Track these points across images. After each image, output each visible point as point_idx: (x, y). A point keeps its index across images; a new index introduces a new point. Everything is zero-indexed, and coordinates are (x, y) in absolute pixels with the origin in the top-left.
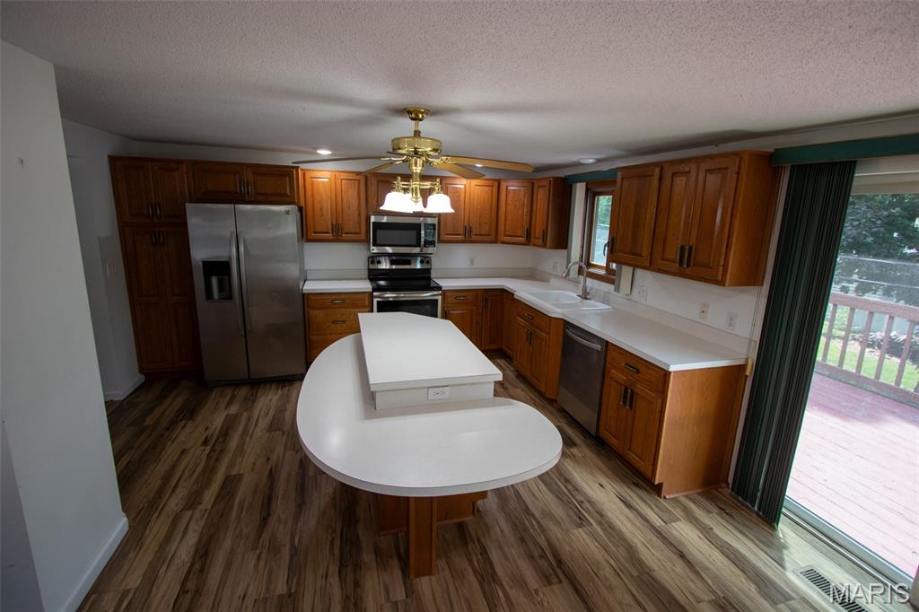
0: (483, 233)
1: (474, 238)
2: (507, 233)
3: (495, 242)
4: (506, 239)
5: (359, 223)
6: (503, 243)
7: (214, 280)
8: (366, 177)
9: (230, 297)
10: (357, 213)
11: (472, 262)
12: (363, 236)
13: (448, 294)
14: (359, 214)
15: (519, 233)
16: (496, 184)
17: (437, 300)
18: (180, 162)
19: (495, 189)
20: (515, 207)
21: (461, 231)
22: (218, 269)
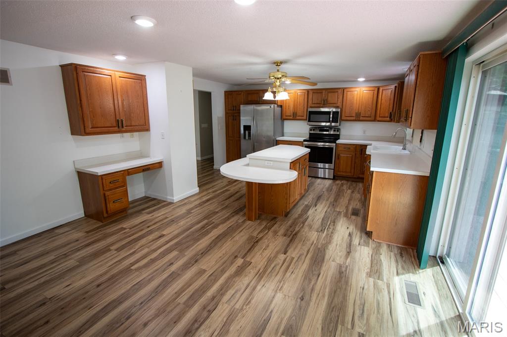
0: (367, 116)
1: (361, 118)
2: (381, 116)
3: (375, 120)
4: (380, 119)
5: (304, 112)
6: (378, 121)
7: (247, 132)
8: (308, 92)
9: (250, 139)
10: (303, 108)
11: (364, 132)
12: (305, 118)
13: (339, 145)
14: (304, 108)
15: (387, 115)
16: (377, 89)
17: (333, 148)
18: (242, 91)
19: (376, 92)
20: (386, 100)
21: (354, 115)
22: (248, 128)
